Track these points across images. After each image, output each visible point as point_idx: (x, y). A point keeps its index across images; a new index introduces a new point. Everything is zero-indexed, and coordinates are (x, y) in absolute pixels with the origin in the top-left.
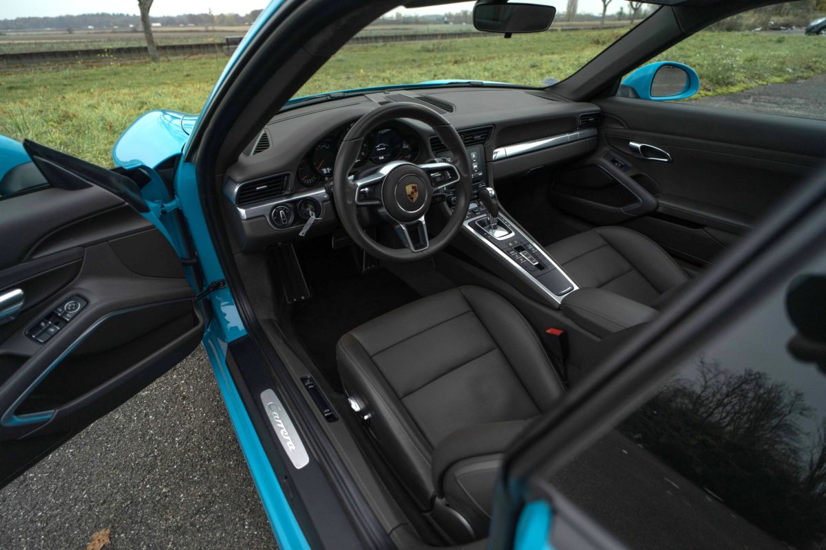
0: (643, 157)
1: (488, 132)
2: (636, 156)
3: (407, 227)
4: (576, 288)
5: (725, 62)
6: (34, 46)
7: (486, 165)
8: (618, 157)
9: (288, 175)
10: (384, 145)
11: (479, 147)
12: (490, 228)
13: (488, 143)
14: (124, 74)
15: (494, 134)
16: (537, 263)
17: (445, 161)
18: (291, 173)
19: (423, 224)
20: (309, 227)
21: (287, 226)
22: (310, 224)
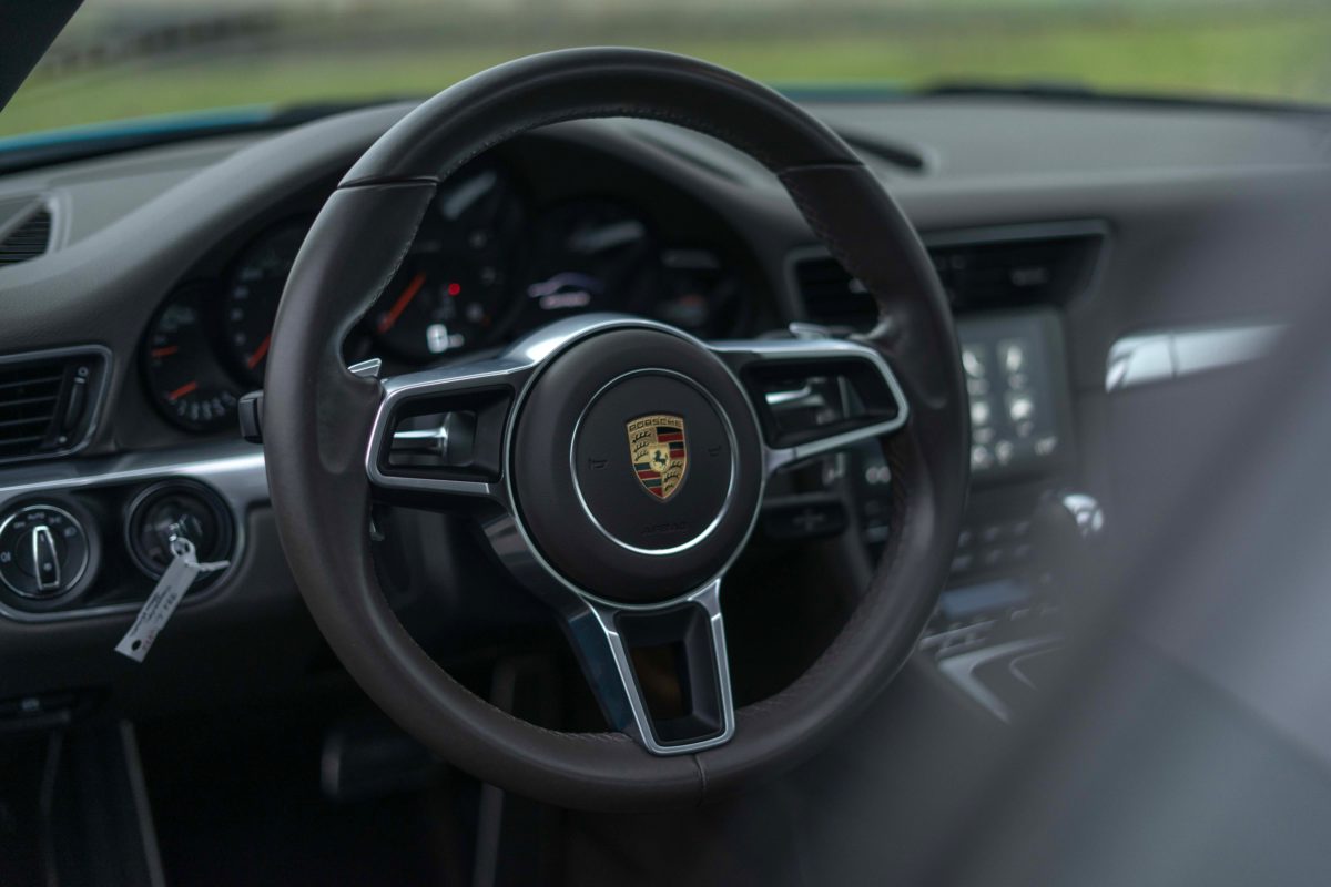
3: (623, 623)
7: (1075, 405)
9: (94, 361)
18: (106, 351)
19: (713, 619)
20: (167, 614)
21: (57, 603)
22: (174, 597)
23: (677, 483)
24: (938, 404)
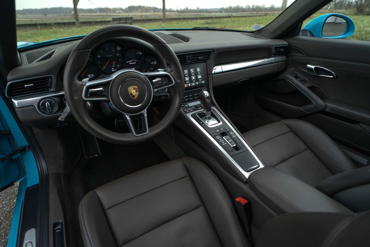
0: (316, 74)
1: (208, 55)
2: (311, 74)
4: (262, 166)
5: (366, 29)
6: (28, 21)
7: (208, 76)
8: (299, 75)
9: (51, 77)
10: (135, 60)
11: (202, 65)
12: (206, 118)
13: (209, 62)
14: (59, 33)
15: (212, 56)
16: (235, 145)
17: (165, 71)
18: (53, 76)
19: (145, 115)
20: (67, 115)
21: (52, 113)
22: (67, 112)
23: (137, 96)
24: (179, 81)
